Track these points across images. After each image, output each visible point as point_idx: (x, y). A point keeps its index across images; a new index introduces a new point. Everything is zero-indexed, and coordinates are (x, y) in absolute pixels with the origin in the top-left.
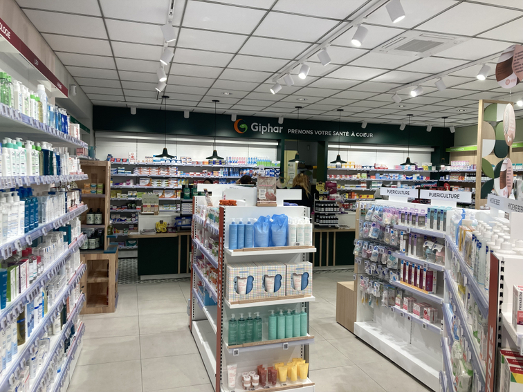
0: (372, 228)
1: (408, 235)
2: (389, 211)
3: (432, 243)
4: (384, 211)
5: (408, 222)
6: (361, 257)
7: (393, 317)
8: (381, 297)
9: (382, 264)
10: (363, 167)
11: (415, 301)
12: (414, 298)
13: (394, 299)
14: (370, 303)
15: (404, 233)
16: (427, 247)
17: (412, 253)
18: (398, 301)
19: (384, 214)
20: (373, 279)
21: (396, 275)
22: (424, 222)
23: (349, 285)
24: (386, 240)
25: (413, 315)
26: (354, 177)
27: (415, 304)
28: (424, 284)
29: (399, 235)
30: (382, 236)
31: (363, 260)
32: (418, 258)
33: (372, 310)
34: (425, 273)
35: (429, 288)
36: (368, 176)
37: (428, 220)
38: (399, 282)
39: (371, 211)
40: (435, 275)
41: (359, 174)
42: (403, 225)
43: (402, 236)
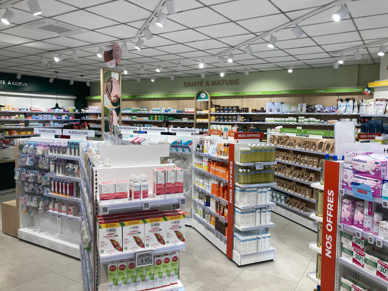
0: (28, 158)
1: (56, 161)
2: (41, 145)
3: (72, 165)
4: (37, 145)
5: (55, 152)
6: (21, 180)
7: (48, 218)
8: (38, 207)
9: (38, 183)
10: (20, 110)
11: (63, 204)
12: (62, 202)
13: (48, 206)
14: (30, 213)
15: (53, 160)
16: (68, 167)
17: (59, 172)
18: (51, 206)
19: (37, 147)
20: (31, 195)
21: (48, 189)
22: (66, 151)
23: (12, 203)
24: (40, 166)
25: (62, 214)
26: (13, 118)
27: (62, 206)
28: (68, 192)
29: (49, 161)
30: (37, 163)
31: (23, 182)
32: (63, 176)
33: (32, 218)
34: (68, 185)
35: (71, 194)
36: (26, 117)
37: (69, 150)
38: (51, 193)
39: (27, 146)
40: (75, 185)
41: (17, 115)
42: (51, 154)
43: (51, 162)
